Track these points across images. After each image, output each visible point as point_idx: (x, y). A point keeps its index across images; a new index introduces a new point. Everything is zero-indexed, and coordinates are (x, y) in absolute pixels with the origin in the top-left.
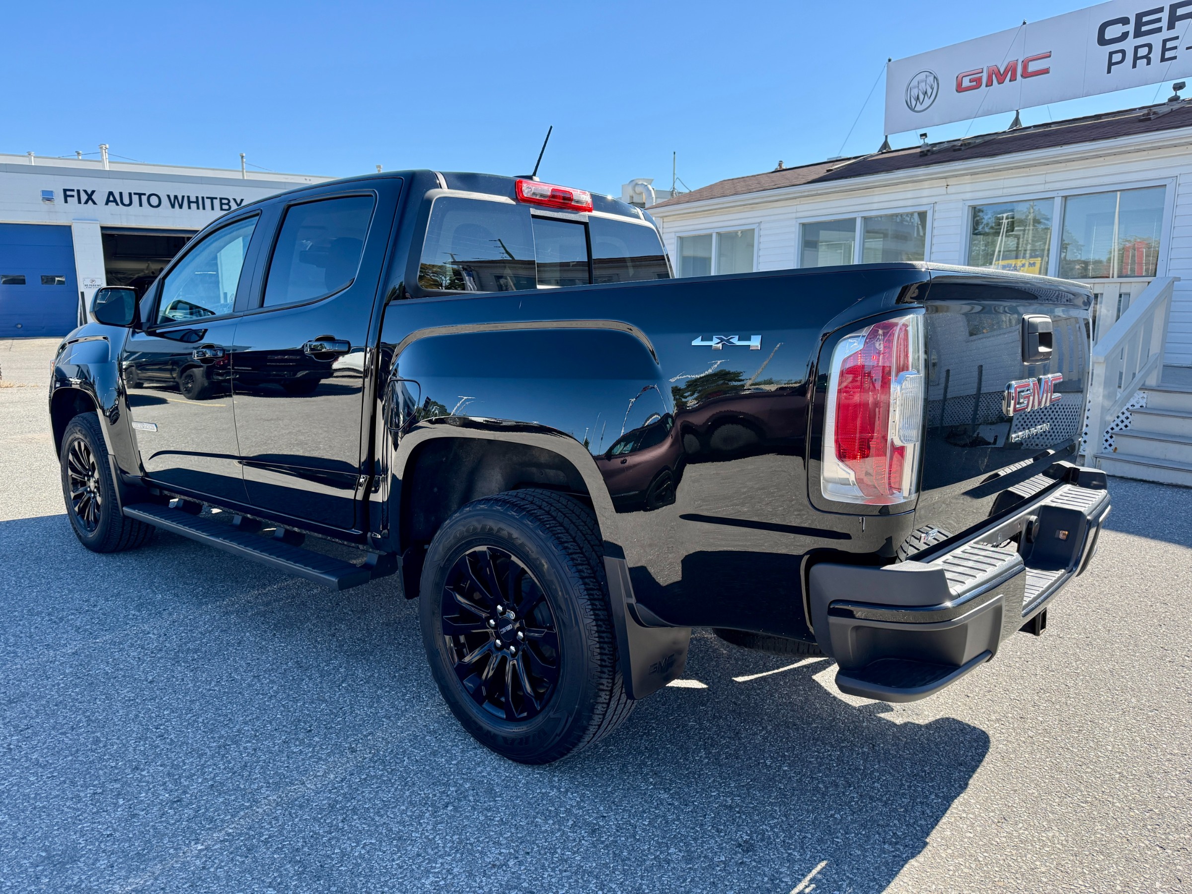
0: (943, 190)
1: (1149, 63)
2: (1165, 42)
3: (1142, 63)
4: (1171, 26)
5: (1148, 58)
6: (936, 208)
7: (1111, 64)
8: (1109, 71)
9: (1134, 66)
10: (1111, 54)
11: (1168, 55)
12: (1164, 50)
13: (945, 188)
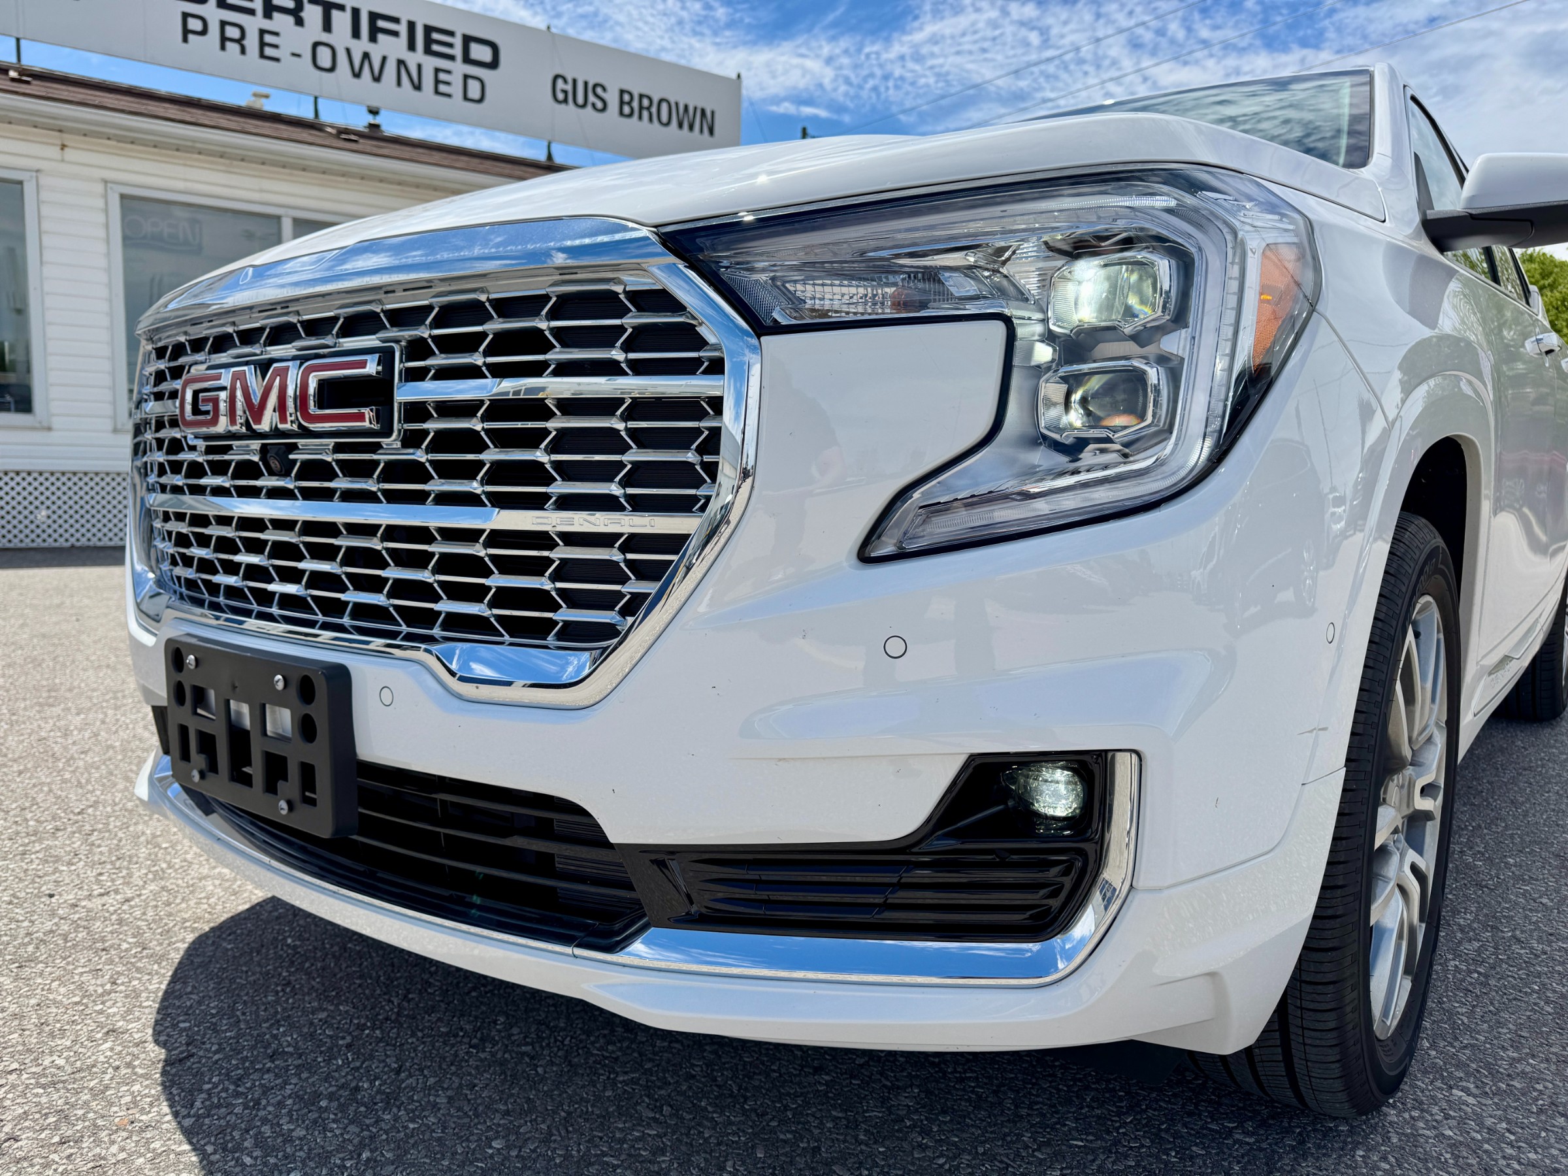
0: (55, 152)
1: (243, 51)
2: (262, 32)
3: (232, 47)
4: (268, 14)
5: (239, 41)
6: (44, 180)
7: (186, 32)
8: (185, 40)
9: (223, 48)
10: (185, 16)
11: (268, 51)
12: (262, 44)
13: (58, 148)
